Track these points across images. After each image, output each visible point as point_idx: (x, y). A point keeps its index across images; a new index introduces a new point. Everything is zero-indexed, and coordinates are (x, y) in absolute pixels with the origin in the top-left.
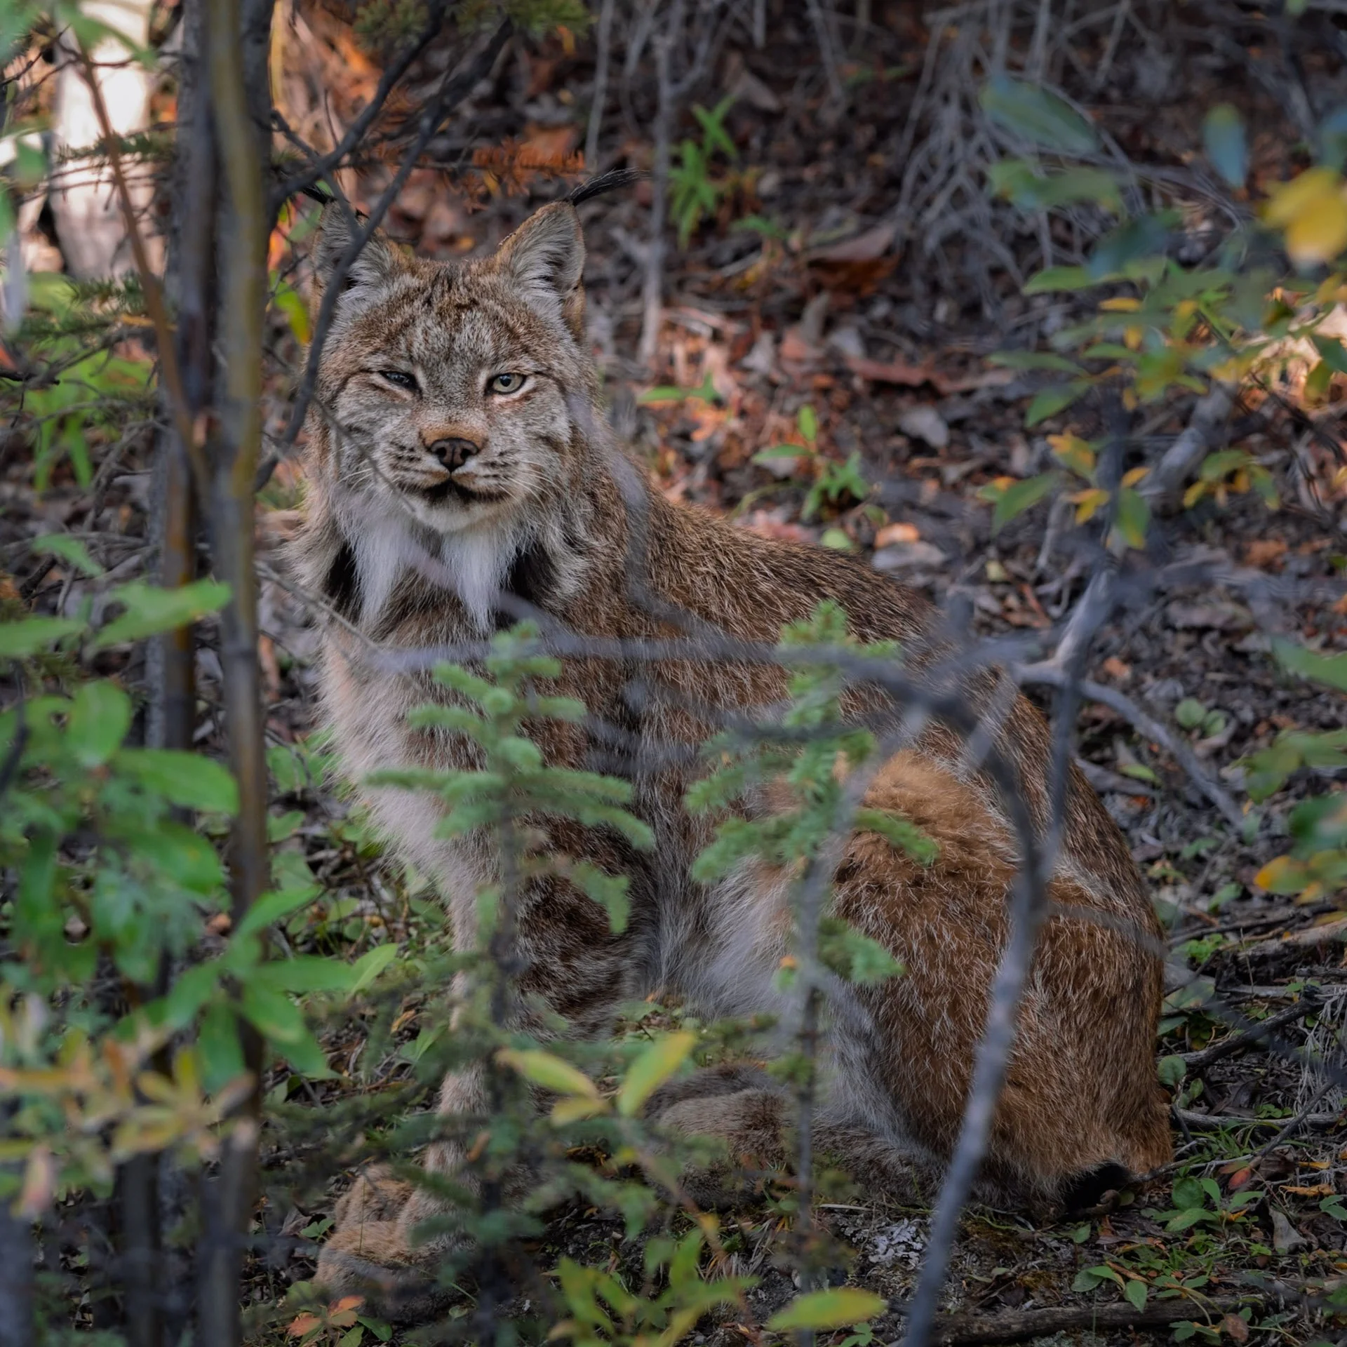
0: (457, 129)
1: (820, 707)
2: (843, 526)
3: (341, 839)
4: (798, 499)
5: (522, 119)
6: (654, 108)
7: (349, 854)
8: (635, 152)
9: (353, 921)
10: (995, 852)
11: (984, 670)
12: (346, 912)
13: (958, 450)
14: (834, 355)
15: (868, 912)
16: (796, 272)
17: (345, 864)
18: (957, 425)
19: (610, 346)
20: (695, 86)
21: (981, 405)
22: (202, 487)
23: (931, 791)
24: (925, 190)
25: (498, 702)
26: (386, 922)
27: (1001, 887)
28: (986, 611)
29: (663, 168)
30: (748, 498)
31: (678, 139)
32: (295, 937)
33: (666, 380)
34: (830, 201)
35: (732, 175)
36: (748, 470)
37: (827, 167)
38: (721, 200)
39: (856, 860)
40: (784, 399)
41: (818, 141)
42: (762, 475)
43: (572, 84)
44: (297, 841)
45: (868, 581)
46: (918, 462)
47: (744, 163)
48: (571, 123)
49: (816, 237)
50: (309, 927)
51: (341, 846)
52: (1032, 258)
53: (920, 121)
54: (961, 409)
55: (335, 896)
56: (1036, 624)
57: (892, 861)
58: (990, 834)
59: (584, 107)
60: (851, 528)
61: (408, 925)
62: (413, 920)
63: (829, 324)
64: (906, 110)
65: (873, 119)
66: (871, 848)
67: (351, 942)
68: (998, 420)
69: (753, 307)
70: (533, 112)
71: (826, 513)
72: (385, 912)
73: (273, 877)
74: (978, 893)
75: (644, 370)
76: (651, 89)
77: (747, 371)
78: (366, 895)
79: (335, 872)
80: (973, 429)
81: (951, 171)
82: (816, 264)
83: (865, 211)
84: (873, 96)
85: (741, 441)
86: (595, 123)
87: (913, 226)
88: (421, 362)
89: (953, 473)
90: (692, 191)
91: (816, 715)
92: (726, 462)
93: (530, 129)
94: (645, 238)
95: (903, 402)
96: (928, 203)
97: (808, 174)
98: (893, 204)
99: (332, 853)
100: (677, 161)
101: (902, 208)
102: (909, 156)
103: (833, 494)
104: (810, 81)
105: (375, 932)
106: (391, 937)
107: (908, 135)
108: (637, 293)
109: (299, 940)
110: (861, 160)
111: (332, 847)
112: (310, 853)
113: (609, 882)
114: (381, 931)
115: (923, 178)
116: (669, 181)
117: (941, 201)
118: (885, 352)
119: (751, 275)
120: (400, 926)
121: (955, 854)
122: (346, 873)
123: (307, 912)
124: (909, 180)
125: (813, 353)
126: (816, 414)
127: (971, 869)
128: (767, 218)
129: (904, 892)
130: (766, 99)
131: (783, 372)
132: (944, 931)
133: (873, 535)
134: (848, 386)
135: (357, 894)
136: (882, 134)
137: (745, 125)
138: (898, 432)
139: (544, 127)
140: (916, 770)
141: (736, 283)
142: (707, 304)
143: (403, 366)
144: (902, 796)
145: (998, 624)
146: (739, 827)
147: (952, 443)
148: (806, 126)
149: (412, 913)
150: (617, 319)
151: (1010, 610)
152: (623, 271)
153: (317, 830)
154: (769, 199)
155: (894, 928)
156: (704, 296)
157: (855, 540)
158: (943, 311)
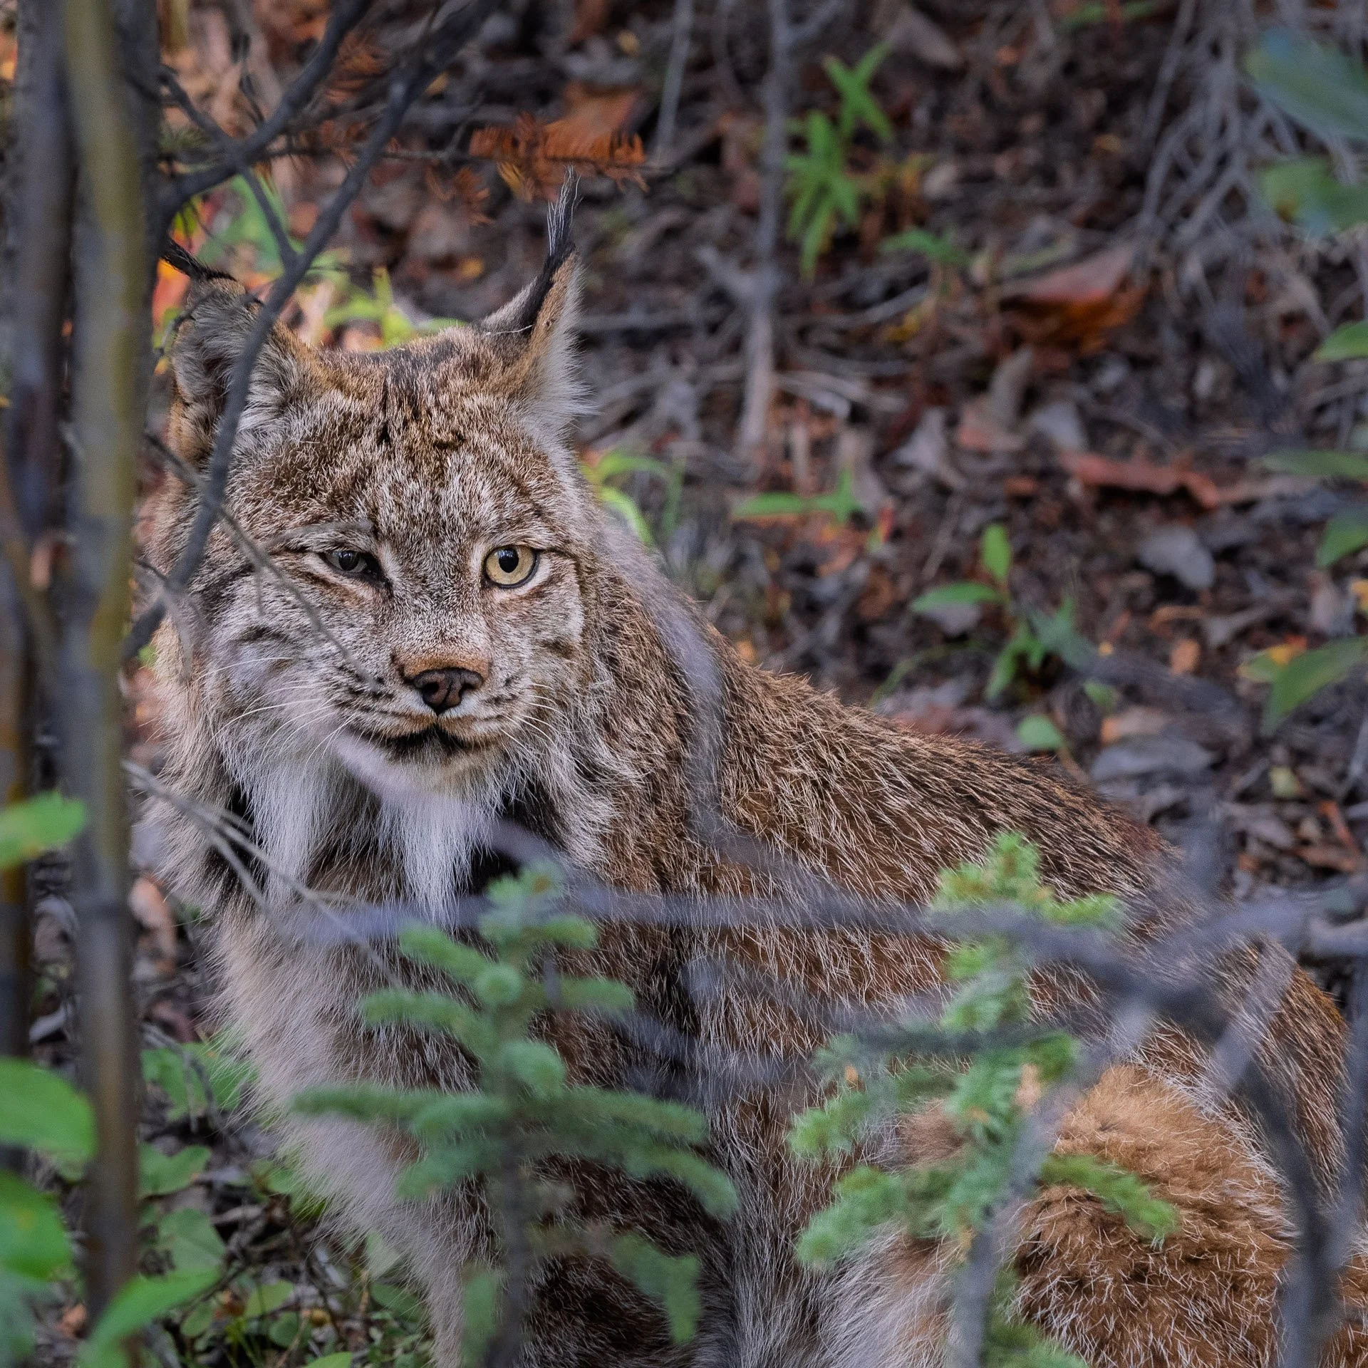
0: (459, 91)
1: (997, 997)
2: (1049, 710)
3: (265, 1191)
4: (981, 670)
5: (561, 76)
6: (763, 62)
7: (278, 1213)
8: (736, 129)
9: (285, 1317)
10: (1259, 1224)
11: (1242, 942)
12: (273, 1304)
13: (1228, 595)
14: (1040, 445)
15: (1061, 1322)
16: (983, 316)
17: (272, 1228)
18: (1227, 555)
19: (693, 429)
20: (828, 28)
21: (1265, 526)
22: (44, 654)
23: (1162, 1133)
24: (1183, 191)
25: (499, 986)
26: (335, 1318)
27: (1269, 1278)
28: (1269, 845)
29: (777, 156)
30: (904, 666)
31: (801, 110)
32: (193, 1340)
33: (778, 484)
34: (1034, 207)
35: (883, 166)
36: (905, 623)
37: (1031, 155)
38: (866, 204)
39: (1044, 1243)
40: (961, 512)
41: (1020, 113)
42: (925, 629)
43: (638, 21)
44: (201, 1191)
45: (1060, 804)
46: (1166, 612)
47: (903, 147)
48: (635, 85)
49: (1012, 263)
50: (215, 1324)
51: (266, 1200)
52: (1346, 297)
53: (1174, 85)
54: (1234, 531)
55: (257, 1277)
56: (1347, 864)
57: (1099, 1245)
58: (1253, 1195)
59: (656, 59)
60: (1061, 715)
61: (368, 1323)
62: (377, 1316)
63: (1030, 399)
64: (1153, 70)
65: (1103, 81)
66: (1067, 1225)
67: (281, 1349)
68: (1290, 548)
69: (913, 369)
70: (578, 66)
71: (1023, 689)
72: (334, 1303)
73: (160, 1248)
74: (1234, 1288)
75: (745, 466)
76: (759, 31)
77: (905, 469)
78: (303, 1277)
79: (257, 1240)
80: (1253, 562)
81: (1223, 162)
82: (1013, 305)
83: (1089, 223)
84: (1102, 46)
85: (894, 579)
86: (673, 84)
87: (1163, 247)
88: (391, 537)
89: (1220, 630)
90: (823, 191)
91: (991, 1011)
92: (870, 610)
93: (574, 93)
94: (747, 263)
95: (1145, 520)
96: (1187, 212)
97: (1002, 165)
98: (1132, 213)
99: (252, 1212)
100: (798, 144)
101: (1146, 219)
102: (1158, 139)
103: (1035, 661)
104: (1008, 19)
105: (319, 1334)
106: (343, 1342)
107: (1157, 106)
108: (736, 347)
109: (200, 1345)
110: (1083, 147)
111: (254, 1202)
112: (219, 1211)
113: (669, 1264)
114: (325, 1333)
115: (1178, 173)
116: (786, 175)
117: (1206, 209)
118: (1118, 441)
119: (911, 321)
120: (356, 1325)
121: (1199, 1230)
122: (273, 1243)
123: (214, 1303)
124: (1157, 176)
125: (1004, 442)
126: (1010, 536)
127: (1222, 1252)
128: (938, 233)
129: (1118, 1290)
130: (940, 51)
131: (962, 472)
132: (1181, 1349)
133: (1097, 723)
134: (1059, 494)
135: (291, 1275)
136: (1118, 103)
137: (905, 89)
138: (1136, 565)
139: (594, 90)
140: (1134, 1103)
141: (889, 333)
142: (843, 366)
143: (362, 542)
144: (1114, 1145)
145: (1287, 863)
146: (870, 1182)
147: (1218, 583)
148: (1000, 92)
149: (375, 1306)
150: (704, 387)
151: (1306, 843)
152: (714, 312)
153: (231, 1176)
154: (942, 204)
155: (1101, 1346)
156: (838, 352)
157: (1067, 732)
158: (1206, 379)
